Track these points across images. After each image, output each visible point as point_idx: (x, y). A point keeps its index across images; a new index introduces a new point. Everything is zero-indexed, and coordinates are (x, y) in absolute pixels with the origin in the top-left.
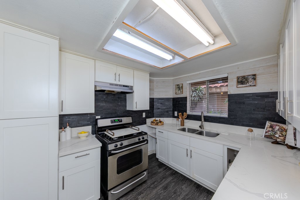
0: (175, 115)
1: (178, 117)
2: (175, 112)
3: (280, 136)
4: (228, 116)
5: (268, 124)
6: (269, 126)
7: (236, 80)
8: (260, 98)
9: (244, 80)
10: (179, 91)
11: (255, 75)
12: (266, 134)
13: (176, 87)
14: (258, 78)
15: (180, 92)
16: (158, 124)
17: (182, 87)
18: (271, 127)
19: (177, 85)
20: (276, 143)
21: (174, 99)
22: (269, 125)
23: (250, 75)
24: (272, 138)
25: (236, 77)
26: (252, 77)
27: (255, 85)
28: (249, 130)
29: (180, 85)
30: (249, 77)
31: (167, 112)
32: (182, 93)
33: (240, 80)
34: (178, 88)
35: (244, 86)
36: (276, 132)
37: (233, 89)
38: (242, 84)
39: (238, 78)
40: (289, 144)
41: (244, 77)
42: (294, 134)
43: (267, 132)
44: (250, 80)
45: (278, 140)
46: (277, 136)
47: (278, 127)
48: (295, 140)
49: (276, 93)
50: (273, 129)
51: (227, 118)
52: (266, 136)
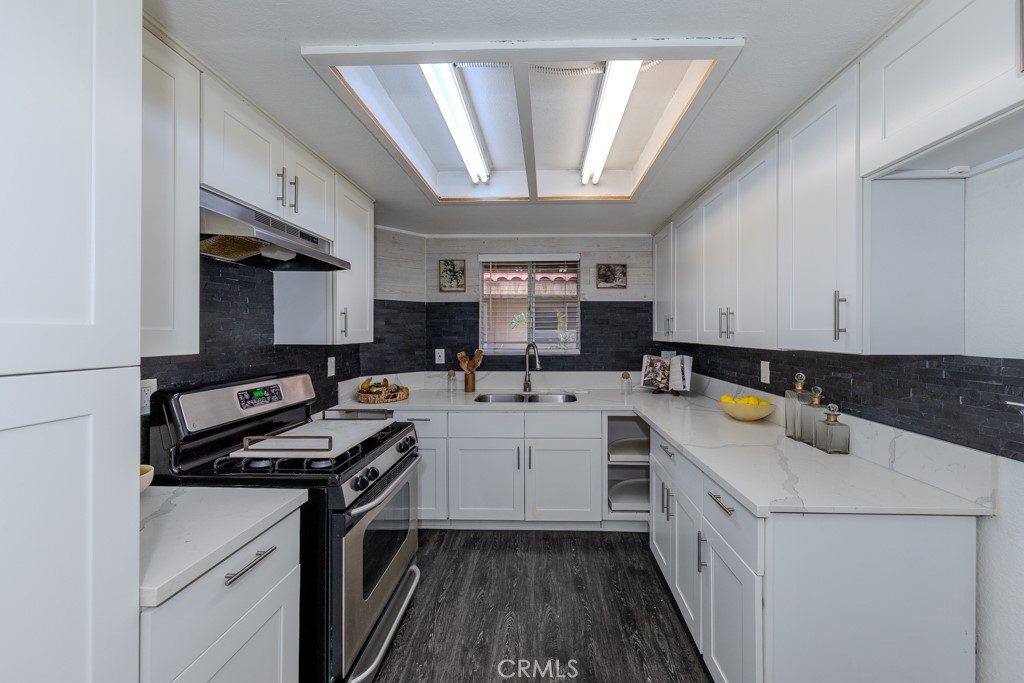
0: (437, 362)
1: (452, 365)
2: (437, 351)
3: (662, 379)
4: (581, 351)
5: (646, 359)
6: (648, 364)
7: (594, 270)
8: (630, 311)
9: (609, 273)
10: (454, 283)
11: (624, 266)
12: (645, 379)
13: (443, 267)
14: (629, 271)
15: (458, 286)
16: (395, 396)
17: (463, 271)
18: (652, 364)
19: (446, 261)
20: (659, 391)
21: (430, 309)
22: (648, 361)
23: (617, 265)
24: (653, 385)
25: (595, 265)
26: (621, 269)
27: (625, 287)
28: (623, 377)
29: (455, 262)
30: (617, 268)
31: (410, 351)
32: (464, 291)
33: (603, 272)
34: (450, 271)
35: (609, 285)
36: (657, 373)
37: (593, 292)
38: (606, 281)
39: (599, 267)
40: (675, 389)
41: (608, 266)
42: (683, 370)
43: (646, 376)
44: (618, 274)
45: (661, 386)
46: (659, 379)
47: (659, 364)
48: (684, 379)
49: (650, 305)
50: (654, 368)
51: (578, 356)
52: (646, 383)
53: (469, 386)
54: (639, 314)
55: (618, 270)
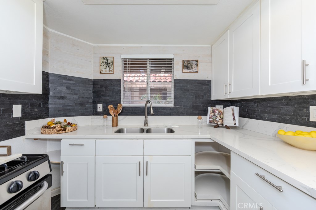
0: (98, 110)
1: (106, 112)
2: (98, 105)
3: (219, 119)
4: (174, 105)
5: (210, 109)
6: (211, 112)
7: (181, 63)
8: (200, 85)
9: (189, 65)
10: (108, 69)
11: (197, 61)
12: (210, 120)
13: (102, 61)
14: (199, 64)
15: (110, 71)
16: (65, 130)
17: (113, 63)
18: (213, 112)
19: (103, 58)
20: (218, 126)
21: (95, 83)
22: (212, 110)
23: (193, 61)
24: (214, 123)
25: (182, 61)
26: (195, 62)
27: (197, 72)
29: (108, 58)
30: (193, 62)
31: (82, 104)
32: (113, 73)
33: (186, 64)
34: (106, 63)
35: (189, 71)
36: (216, 116)
37: (179, 73)
38: (187, 69)
39: (184, 61)
40: (228, 125)
41: (189, 61)
42: (233, 115)
43: (210, 118)
44: (194, 65)
45: (219, 123)
46: (218, 119)
47: (217, 112)
48: (234, 120)
49: (210, 81)
50: (215, 114)
51: (173, 108)
52: (210, 122)
53: (115, 123)
54: (204, 86)
55: (194, 63)
